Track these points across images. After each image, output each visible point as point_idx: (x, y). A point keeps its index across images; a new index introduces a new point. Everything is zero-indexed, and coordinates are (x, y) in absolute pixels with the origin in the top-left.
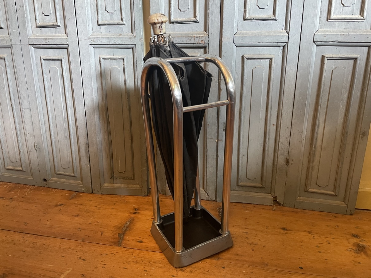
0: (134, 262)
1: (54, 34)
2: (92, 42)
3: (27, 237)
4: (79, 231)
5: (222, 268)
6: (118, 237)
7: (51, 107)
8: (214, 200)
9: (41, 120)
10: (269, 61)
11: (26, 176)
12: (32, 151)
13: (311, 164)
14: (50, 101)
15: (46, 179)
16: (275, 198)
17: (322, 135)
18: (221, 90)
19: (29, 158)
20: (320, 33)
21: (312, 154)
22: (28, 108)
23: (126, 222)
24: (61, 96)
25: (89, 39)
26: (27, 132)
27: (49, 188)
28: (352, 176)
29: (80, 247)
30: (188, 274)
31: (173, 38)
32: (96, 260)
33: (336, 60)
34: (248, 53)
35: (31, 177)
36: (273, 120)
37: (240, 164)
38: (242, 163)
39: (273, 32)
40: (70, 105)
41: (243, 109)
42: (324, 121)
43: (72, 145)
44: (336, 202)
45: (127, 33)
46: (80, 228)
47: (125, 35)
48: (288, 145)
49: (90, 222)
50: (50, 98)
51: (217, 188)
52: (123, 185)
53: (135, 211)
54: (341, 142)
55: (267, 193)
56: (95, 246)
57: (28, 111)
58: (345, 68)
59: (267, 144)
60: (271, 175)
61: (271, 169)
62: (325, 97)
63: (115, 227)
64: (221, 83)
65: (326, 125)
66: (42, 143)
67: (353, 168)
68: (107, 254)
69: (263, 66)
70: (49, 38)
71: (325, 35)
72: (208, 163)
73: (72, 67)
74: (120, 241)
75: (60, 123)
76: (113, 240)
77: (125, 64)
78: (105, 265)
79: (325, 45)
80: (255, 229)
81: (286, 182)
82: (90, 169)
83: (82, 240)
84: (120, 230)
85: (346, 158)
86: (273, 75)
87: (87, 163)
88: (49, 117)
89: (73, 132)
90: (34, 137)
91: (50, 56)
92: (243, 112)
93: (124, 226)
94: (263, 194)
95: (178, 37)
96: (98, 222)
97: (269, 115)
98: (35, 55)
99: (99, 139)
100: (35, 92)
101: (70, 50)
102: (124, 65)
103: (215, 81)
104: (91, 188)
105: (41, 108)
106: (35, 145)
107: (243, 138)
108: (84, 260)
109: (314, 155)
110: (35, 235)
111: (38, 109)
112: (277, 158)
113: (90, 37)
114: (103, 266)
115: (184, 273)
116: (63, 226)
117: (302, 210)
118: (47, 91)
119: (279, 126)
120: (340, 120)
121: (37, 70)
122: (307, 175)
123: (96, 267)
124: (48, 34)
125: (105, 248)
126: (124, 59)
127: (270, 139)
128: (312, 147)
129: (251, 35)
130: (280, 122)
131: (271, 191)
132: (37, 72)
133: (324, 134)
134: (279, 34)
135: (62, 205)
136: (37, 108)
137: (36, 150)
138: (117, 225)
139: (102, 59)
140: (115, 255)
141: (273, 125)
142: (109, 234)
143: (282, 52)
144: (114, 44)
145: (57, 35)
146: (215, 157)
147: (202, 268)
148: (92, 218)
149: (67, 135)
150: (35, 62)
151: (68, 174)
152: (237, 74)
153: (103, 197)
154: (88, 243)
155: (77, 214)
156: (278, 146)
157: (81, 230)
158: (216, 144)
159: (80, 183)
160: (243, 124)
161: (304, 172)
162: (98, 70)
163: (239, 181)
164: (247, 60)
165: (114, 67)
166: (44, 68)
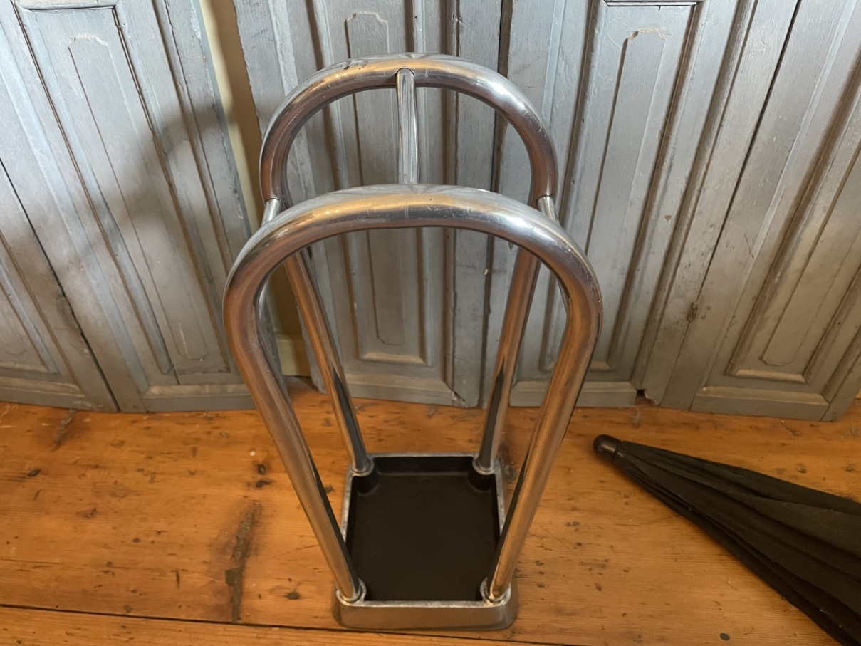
4: (110, 574)
6: (226, 585)
8: (475, 405)
13: (759, 317)
16: (642, 391)
17: (811, 245)
21: (766, 292)
23: (242, 522)
29: (126, 642)
36: (669, 203)
42: (830, 205)
44: (802, 395)
46: (109, 564)
48: (703, 274)
49: (135, 535)
53: (260, 477)
55: (619, 381)
59: (640, 270)
60: (639, 342)
63: (211, 545)
74: (235, 598)
76: (215, 601)
77: (126, 28)
81: (679, 359)
82: (92, 358)
83: (124, 612)
84: (229, 557)
87: (80, 344)
92: (575, 186)
93: (239, 540)
94: (609, 384)
96: (159, 533)
97: (659, 192)
102: (120, 28)
104: (112, 402)
109: (774, 294)
112: (662, 304)
116: (58, 561)
117: (710, 416)
119: (687, 221)
122: (740, 339)
126: (114, 7)
127: (651, 255)
128: (774, 278)
130: (690, 210)
131: (632, 377)
133: (820, 239)
135: (35, 473)
138: (217, 539)
142: (197, 578)
146: (480, 312)
148: (136, 520)
151: (28, 367)
152: (566, 61)
153: (155, 424)
154: (144, 623)
155: (88, 508)
156: (671, 274)
157: (114, 570)
158: (483, 281)
159: (74, 389)
160: (573, 219)
161: (734, 333)
162: (23, 52)
163: (547, 362)
164: (610, 6)
165: (82, 39)
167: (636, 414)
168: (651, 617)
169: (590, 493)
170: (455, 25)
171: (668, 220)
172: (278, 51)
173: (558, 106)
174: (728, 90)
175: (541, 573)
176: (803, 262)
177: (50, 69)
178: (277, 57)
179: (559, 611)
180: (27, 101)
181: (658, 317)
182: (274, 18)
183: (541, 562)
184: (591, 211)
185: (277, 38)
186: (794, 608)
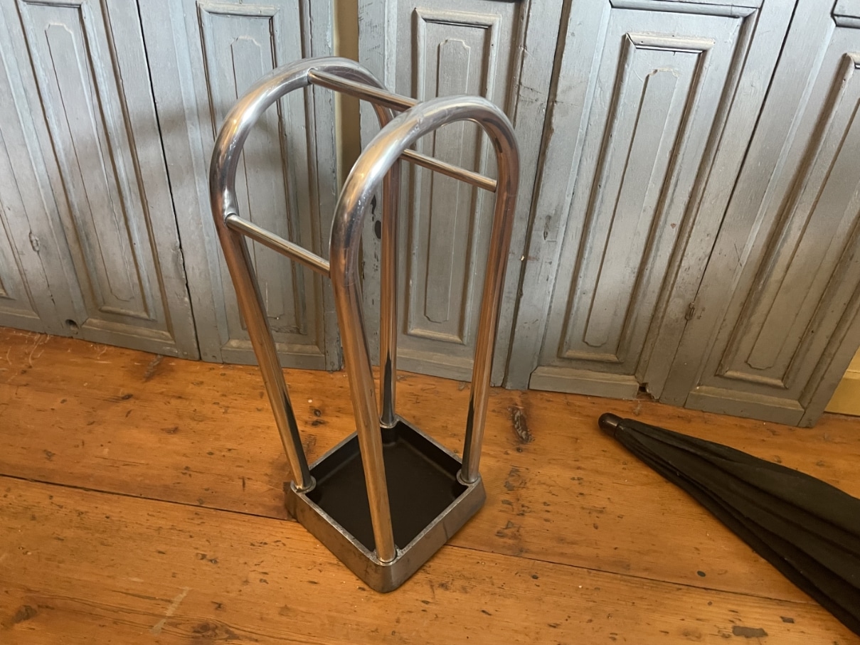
0: (331, 564)
3: (60, 496)
4: (187, 476)
5: (532, 579)
6: (283, 493)
8: (500, 385)
9: (39, 174)
11: (20, 311)
12: (25, 252)
13: (745, 321)
14: (59, 126)
15: (74, 320)
16: (644, 385)
17: (789, 258)
18: (553, 130)
19: (21, 268)
21: (753, 300)
24: (91, 114)
26: (5, 206)
27: (84, 343)
28: (833, 352)
29: (199, 524)
30: (457, 595)
32: (242, 561)
34: (643, 27)
35: (34, 313)
36: (675, 214)
37: (574, 313)
38: (578, 309)
40: (119, 142)
41: (602, 181)
42: (803, 224)
43: (135, 246)
44: (782, 400)
46: (187, 468)
48: (700, 277)
49: (210, 449)
50: (57, 115)
53: (315, 418)
54: (831, 276)
55: (625, 374)
56: (233, 521)
59: (649, 269)
60: (644, 338)
61: (646, 325)
62: (823, 166)
63: (272, 463)
64: (554, 111)
68: (265, 544)
69: (676, 69)
75: (95, 188)
76: (273, 503)
77: (277, 34)
78: (266, 573)
80: (599, 469)
81: (677, 356)
82: (189, 306)
83: (197, 504)
85: (833, 312)
86: (699, 96)
87: (183, 293)
89: (135, 214)
90: (26, 219)
92: (600, 190)
94: (616, 376)
96: (230, 450)
97: (667, 201)
99: (208, 235)
100: (12, 97)
102: (272, 34)
103: (539, 103)
104: (196, 349)
105: (36, 144)
106: (33, 238)
107: (591, 252)
108: (214, 561)
109: (758, 301)
110: (80, 490)
111: (25, 145)
112: (665, 303)
114: (262, 577)
115: (448, 592)
116: (143, 462)
117: (701, 414)
119: (688, 230)
120: (845, 227)
121: (9, 32)
122: (730, 342)
123: (246, 582)
126: (272, 18)
127: (658, 258)
128: (758, 284)
130: (691, 220)
131: (636, 371)
132: (11, 38)
133: (796, 254)
135: (128, 397)
136: (25, 142)
137: (38, 252)
139: (204, 14)
140: (284, 545)
142: (260, 485)
143: (737, 34)
146: (514, 295)
147: (487, 580)
148: (211, 439)
149: (119, 218)
151: (132, 313)
152: (601, 88)
153: (229, 372)
154: (214, 513)
155: (172, 426)
156: (674, 276)
157: (191, 473)
158: (519, 266)
159: (166, 336)
160: (597, 219)
161: (724, 336)
162: (196, 45)
163: (565, 350)
164: (637, 48)
165: (243, 40)
166: (28, 28)
167: (637, 406)
169: (593, 459)
170: (521, 52)
171: (673, 228)
172: (386, 64)
173: (592, 123)
174: (724, 121)
175: (548, 511)
176: (782, 274)
177: (214, 60)
178: (384, 69)
179: (561, 540)
180: (191, 83)
181: (661, 315)
182: (386, 38)
183: (548, 503)
184: (612, 214)
185: (386, 53)
186: (763, 560)
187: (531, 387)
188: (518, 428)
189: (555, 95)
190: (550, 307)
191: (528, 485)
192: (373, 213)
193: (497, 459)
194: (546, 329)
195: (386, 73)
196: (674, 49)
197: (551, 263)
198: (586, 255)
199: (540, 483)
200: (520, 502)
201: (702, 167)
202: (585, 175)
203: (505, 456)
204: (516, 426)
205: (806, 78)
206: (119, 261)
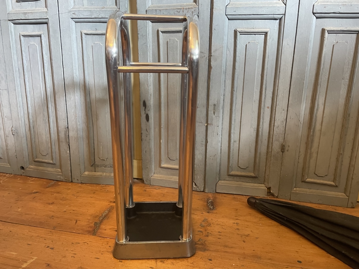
0: (108, 252)
1: (34, 8)
2: (73, 15)
4: (52, 219)
5: (209, 261)
6: (93, 226)
7: (29, 88)
8: (203, 190)
9: (19, 102)
10: (264, 35)
11: (3, 164)
12: (9, 136)
13: (309, 151)
14: (29, 82)
15: (24, 167)
16: (269, 189)
17: (321, 118)
18: (212, 67)
19: (7, 144)
20: (320, 4)
21: (310, 139)
22: (6, 90)
23: (105, 211)
24: (41, 76)
25: (70, 12)
26: (5, 116)
27: (26, 177)
28: (354, 164)
29: (50, 235)
31: (160, 10)
32: (65, 249)
33: (337, 34)
34: (242, 26)
35: (8, 164)
36: (268, 102)
37: (232, 151)
39: (269, 2)
40: (49, 85)
41: (235, 89)
42: (324, 102)
43: (51, 129)
44: (337, 193)
45: (111, 6)
46: (53, 216)
47: (109, 8)
48: (284, 130)
49: (65, 210)
50: (29, 78)
51: (206, 177)
52: (105, 173)
54: (343, 126)
55: (260, 183)
56: (67, 235)
57: (5, 92)
58: (347, 42)
59: (261, 129)
60: (265, 164)
61: (265, 157)
62: (325, 75)
63: (91, 215)
64: (211, 60)
65: (325, 107)
66: (20, 128)
67: (355, 155)
68: (79, 243)
69: (257, 41)
70: (28, 12)
71: (326, 6)
72: (197, 149)
73: (52, 43)
74: (96, 229)
75: (39, 106)
76: (88, 229)
78: (75, 254)
79: (326, 16)
80: (247, 220)
81: (281, 171)
83: (53, 228)
84: (97, 219)
85: (348, 143)
86: (268, 51)
87: (67, 148)
88: (27, 98)
89: (52, 115)
90: (11, 121)
91: (29, 33)
92: (235, 93)
93: (102, 215)
94: (256, 185)
95: (165, 9)
96: (74, 210)
97: (263, 96)
98: (14, 32)
99: (79, 122)
100: (13, 71)
101: (50, 24)
103: (205, 57)
104: (70, 177)
105: (20, 90)
106: (13, 129)
107: (235, 122)
108: (52, 249)
109: (312, 141)
110: (3, 222)
111: (15, 90)
112: (271, 144)
113: (72, 10)
114: (73, 255)
115: (164, 264)
116: (34, 214)
118: (25, 71)
119: (274, 108)
120: (342, 101)
121: (16, 48)
122: (305, 163)
123: (65, 257)
124: (28, 9)
125: (77, 237)
127: (264, 123)
128: (311, 132)
129: (245, 6)
130: (275, 104)
131: (264, 181)
132: (16, 50)
133: (324, 117)
134: (275, 5)
136: (15, 88)
137: (14, 135)
138: (94, 214)
139: (83, 35)
140: (88, 244)
141: (268, 107)
142: (84, 223)
143: (278, 26)
144: (97, 17)
145: (37, 9)
146: (204, 143)
148: (67, 206)
149: (46, 118)
150: (14, 39)
152: (229, 51)
153: (83, 186)
154: (59, 232)
155: (51, 202)
156: (272, 130)
158: (205, 128)
159: (59, 171)
161: (301, 160)
162: (80, 46)
163: (230, 171)
164: (240, 34)
165: (96, 43)
166: (22, 45)
168: (266, 252)
169: (245, 216)
172: (148, 49)
173: (227, 65)
174: (280, 60)
175: (220, 235)
176: (320, 126)
177: (86, 51)
178: (147, 51)
180: (77, 60)
181: (270, 150)
182: (148, 40)
183: (221, 232)
184: (241, 104)
185: (148, 45)
187: (217, 192)
188: (209, 205)
189: (211, 53)
190: (221, 149)
191: (211, 225)
192: (145, 110)
193: (197, 215)
194: (220, 160)
195: (148, 53)
196: (255, 33)
197: (218, 126)
198: (233, 123)
199: (217, 224)
200: (207, 231)
201: (275, 80)
202: (228, 87)
203: (202, 214)
204: (208, 205)
205: (309, 39)
206: (44, 137)
